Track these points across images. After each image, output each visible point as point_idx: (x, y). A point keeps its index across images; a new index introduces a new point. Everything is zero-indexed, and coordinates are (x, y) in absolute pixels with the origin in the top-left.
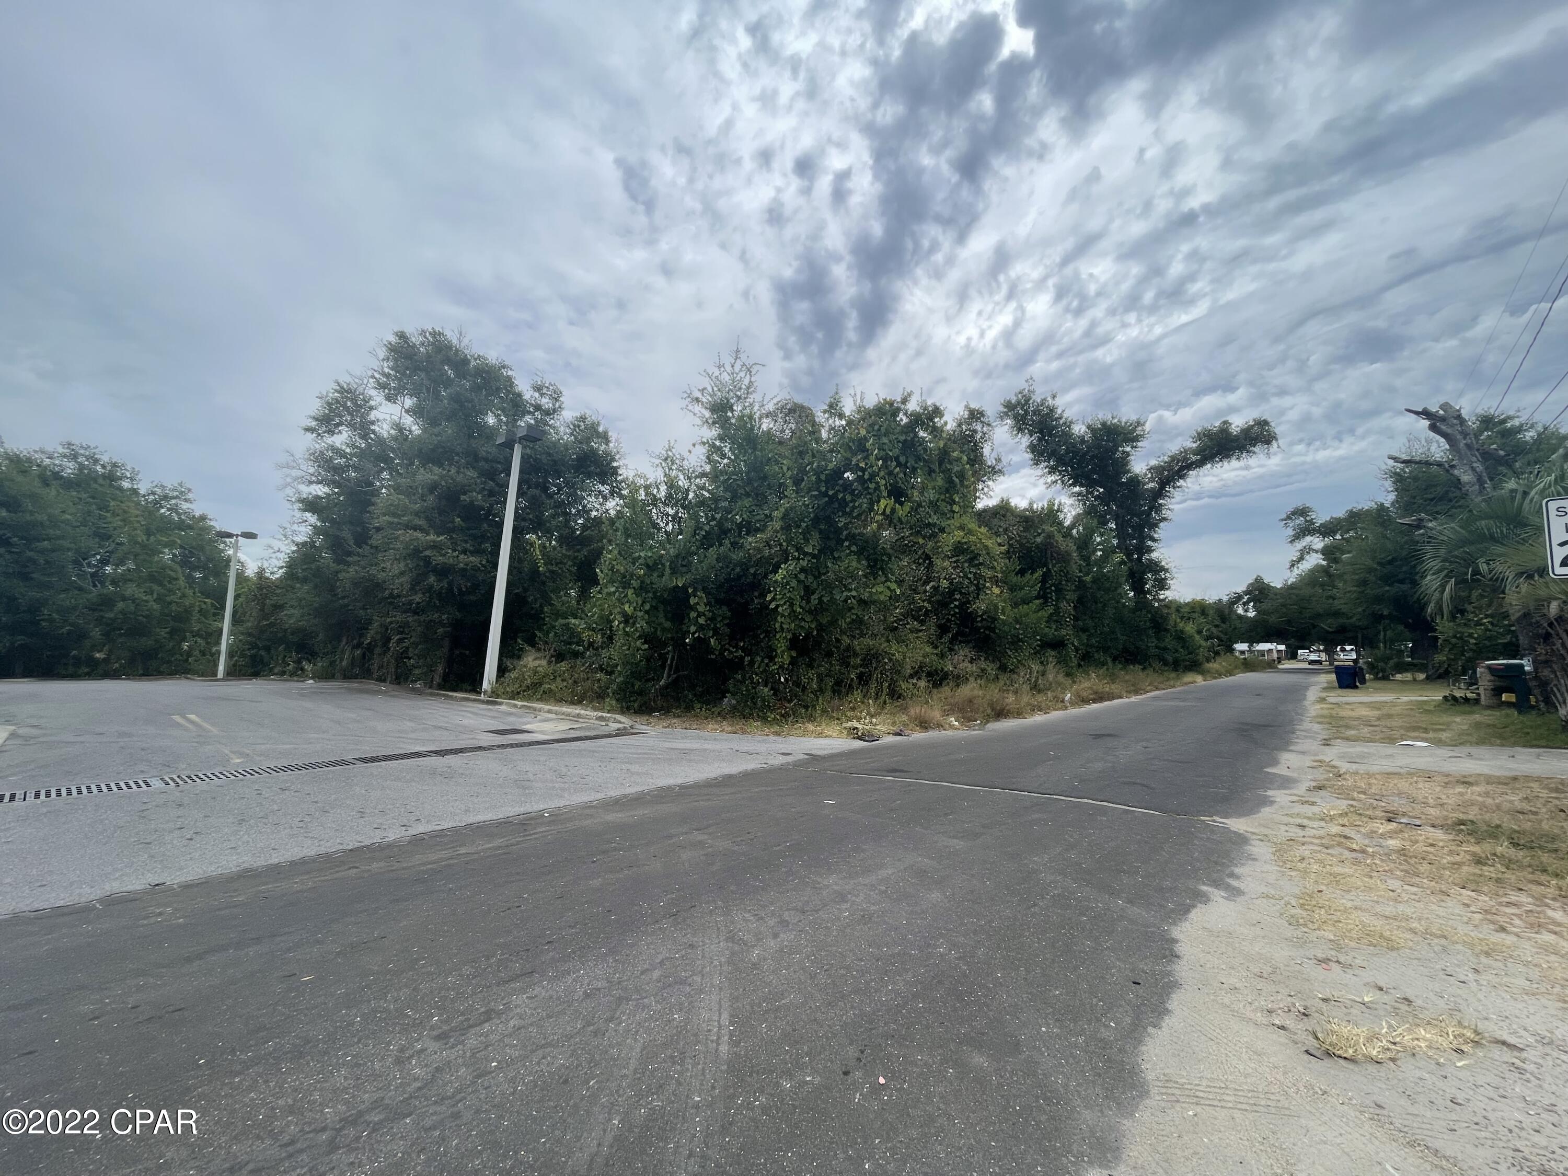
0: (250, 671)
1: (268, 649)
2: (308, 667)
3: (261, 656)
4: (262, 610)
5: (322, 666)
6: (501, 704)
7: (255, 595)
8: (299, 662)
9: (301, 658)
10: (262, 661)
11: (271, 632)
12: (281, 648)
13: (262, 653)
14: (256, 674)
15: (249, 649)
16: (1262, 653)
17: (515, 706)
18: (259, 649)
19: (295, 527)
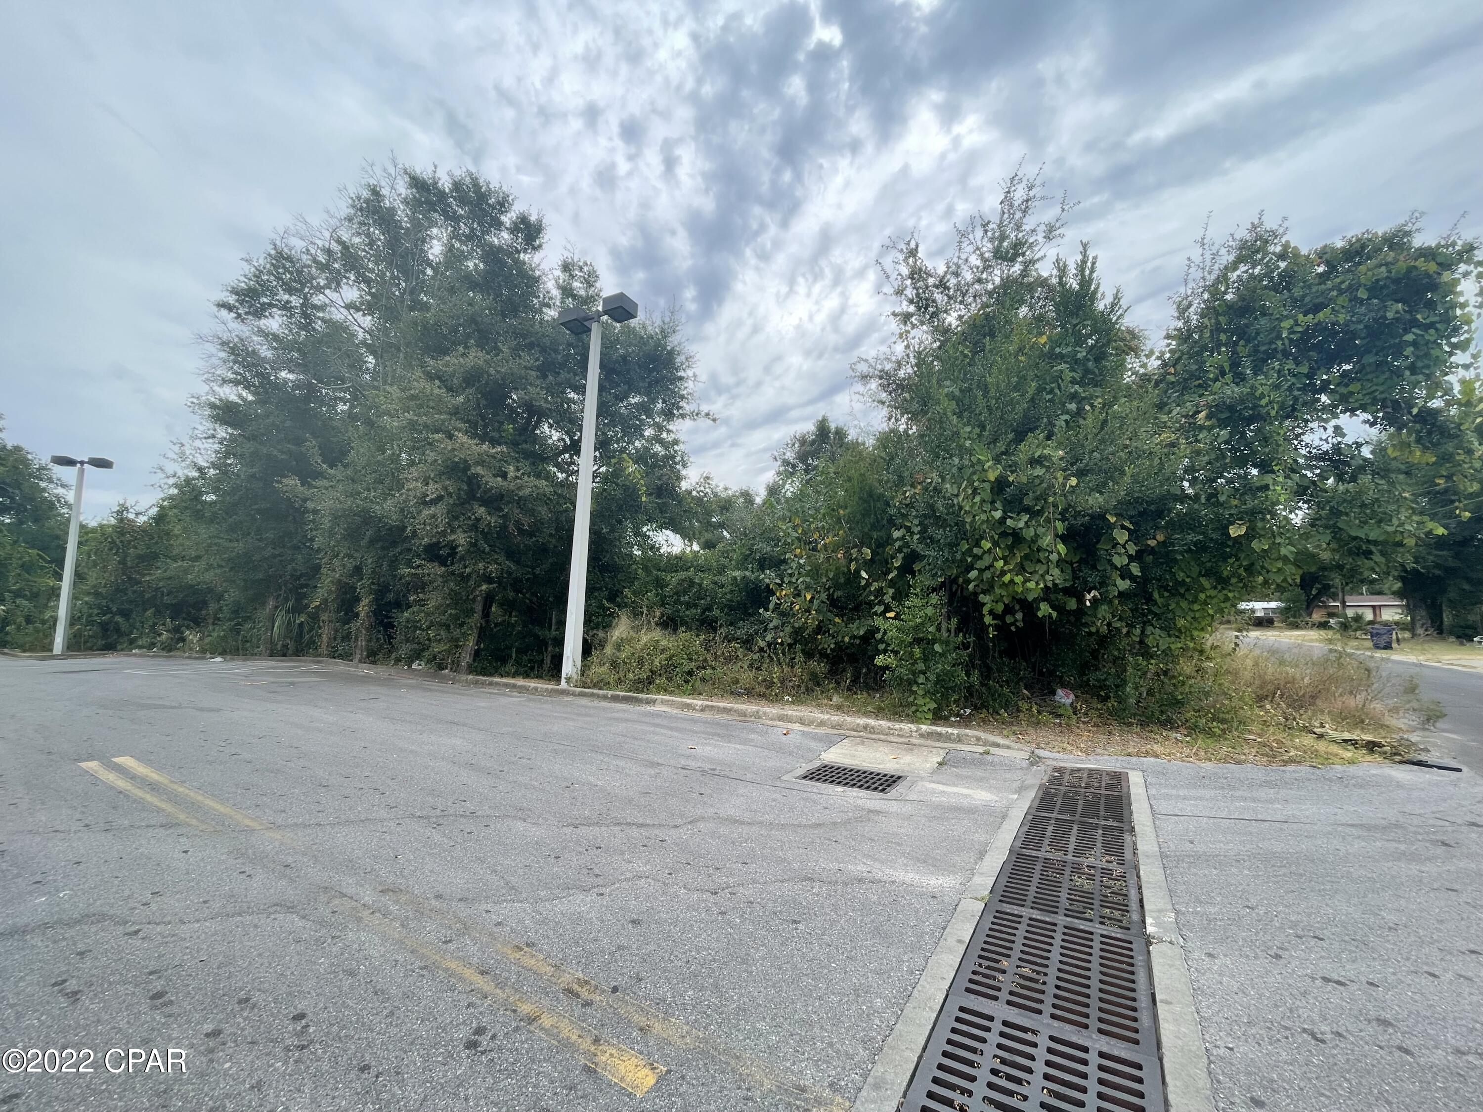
0: (101, 642)
1: (126, 614)
2: (192, 637)
3: (117, 623)
4: (123, 562)
5: (219, 636)
6: (654, 702)
7: (113, 542)
8: (177, 630)
9: (180, 626)
10: (118, 630)
11: (134, 592)
12: (149, 613)
13: (118, 619)
14: (109, 647)
15: (97, 615)
17: (689, 706)
18: (115, 614)
19: (198, 443)
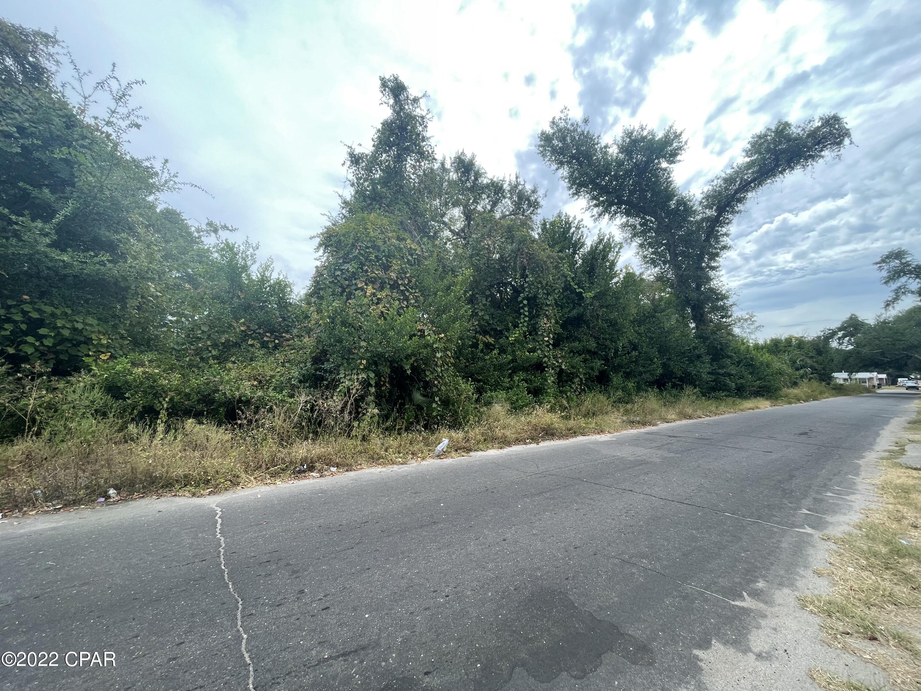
16: (863, 381)
